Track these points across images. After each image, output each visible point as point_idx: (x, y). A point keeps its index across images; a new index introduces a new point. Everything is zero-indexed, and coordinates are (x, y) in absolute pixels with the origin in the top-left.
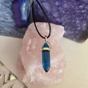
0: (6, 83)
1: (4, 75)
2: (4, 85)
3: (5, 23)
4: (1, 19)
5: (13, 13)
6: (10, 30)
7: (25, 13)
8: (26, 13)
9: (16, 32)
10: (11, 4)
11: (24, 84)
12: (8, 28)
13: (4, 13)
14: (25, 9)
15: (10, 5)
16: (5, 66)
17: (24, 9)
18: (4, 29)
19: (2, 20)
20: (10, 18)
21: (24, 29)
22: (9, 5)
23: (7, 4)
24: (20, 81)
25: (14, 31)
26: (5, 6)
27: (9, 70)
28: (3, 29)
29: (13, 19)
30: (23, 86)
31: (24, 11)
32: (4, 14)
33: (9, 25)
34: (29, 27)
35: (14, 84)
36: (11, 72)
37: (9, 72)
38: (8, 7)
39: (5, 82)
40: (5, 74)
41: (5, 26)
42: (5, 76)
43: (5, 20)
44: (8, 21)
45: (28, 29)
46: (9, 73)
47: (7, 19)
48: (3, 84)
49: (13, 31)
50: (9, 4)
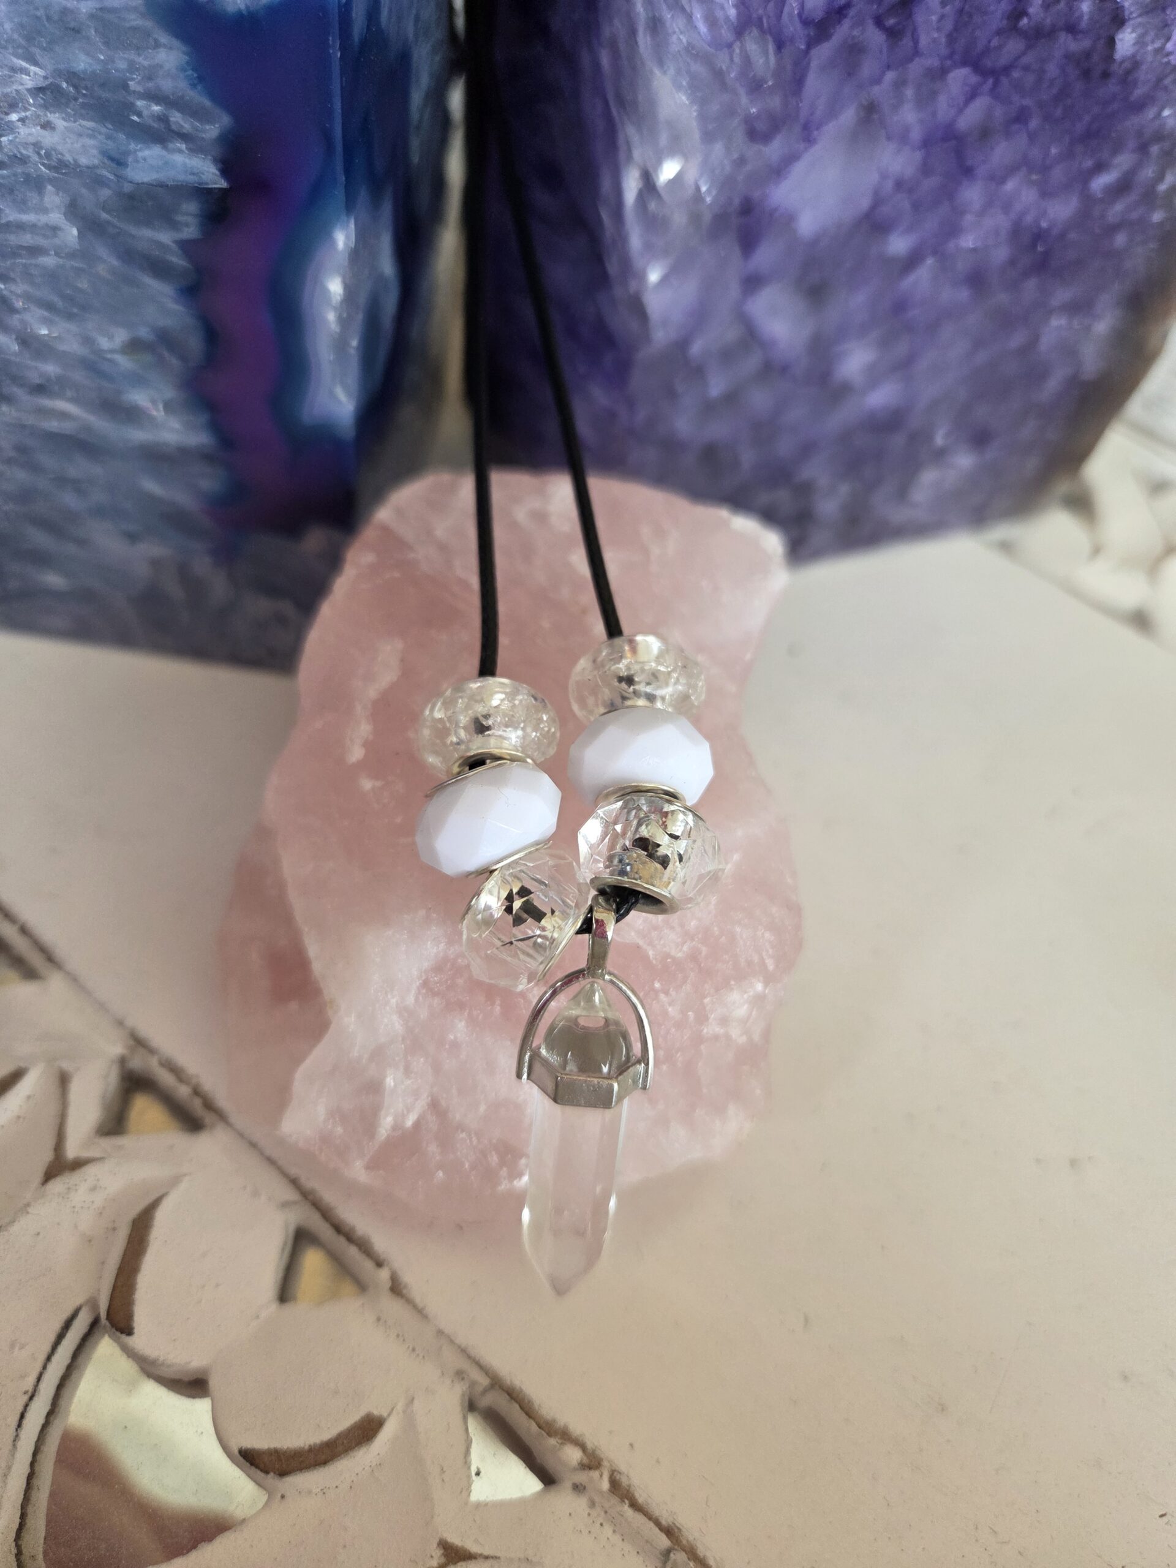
0: (78, 1164)
1: (63, 1080)
2: (57, 1186)
3: (97, 470)
4: (64, 415)
5: (212, 334)
6: (155, 563)
7: (340, 344)
8: (354, 343)
9: (219, 586)
10: (191, 230)
11: (294, 1182)
12: (132, 538)
13: (104, 343)
14: (350, 292)
15: (185, 246)
16: (74, 979)
17: (335, 287)
18: (82, 542)
19: (67, 427)
20: (168, 406)
21: (315, 540)
22: (166, 237)
23: (148, 223)
24: (253, 1145)
25: (202, 565)
26: (129, 255)
27: (120, 1023)
28: (71, 549)
29: (203, 418)
30: (285, 1205)
31: (331, 317)
32: (99, 353)
33: (151, 486)
34: (383, 514)
35: (175, 1181)
36: (138, 1042)
37: (117, 1049)
38: (158, 268)
39: (72, 1151)
40: (66, 1065)
41: (100, 512)
42: (76, 1089)
43: (100, 424)
44: (138, 435)
45: (368, 534)
46: (122, 1061)
47: (131, 415)
48: (49, 1175)
49: (184, 572)
50: (174, 225)
